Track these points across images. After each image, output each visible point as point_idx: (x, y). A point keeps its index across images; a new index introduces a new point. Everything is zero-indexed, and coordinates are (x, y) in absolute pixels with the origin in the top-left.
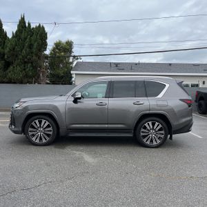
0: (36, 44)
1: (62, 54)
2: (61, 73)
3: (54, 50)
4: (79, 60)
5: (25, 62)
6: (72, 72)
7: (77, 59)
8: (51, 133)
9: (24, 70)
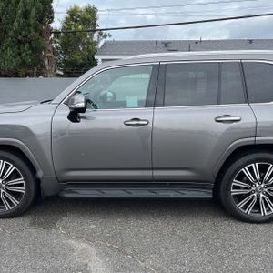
0: (34, 10)
1: (80, 27)
2: (79, 58)
3: (67, 22)
4: (108, 39)
5: (20, 42)
6: (96, 57)
7: (105, 36)
8: (22, 190)
9: (20, 54)
